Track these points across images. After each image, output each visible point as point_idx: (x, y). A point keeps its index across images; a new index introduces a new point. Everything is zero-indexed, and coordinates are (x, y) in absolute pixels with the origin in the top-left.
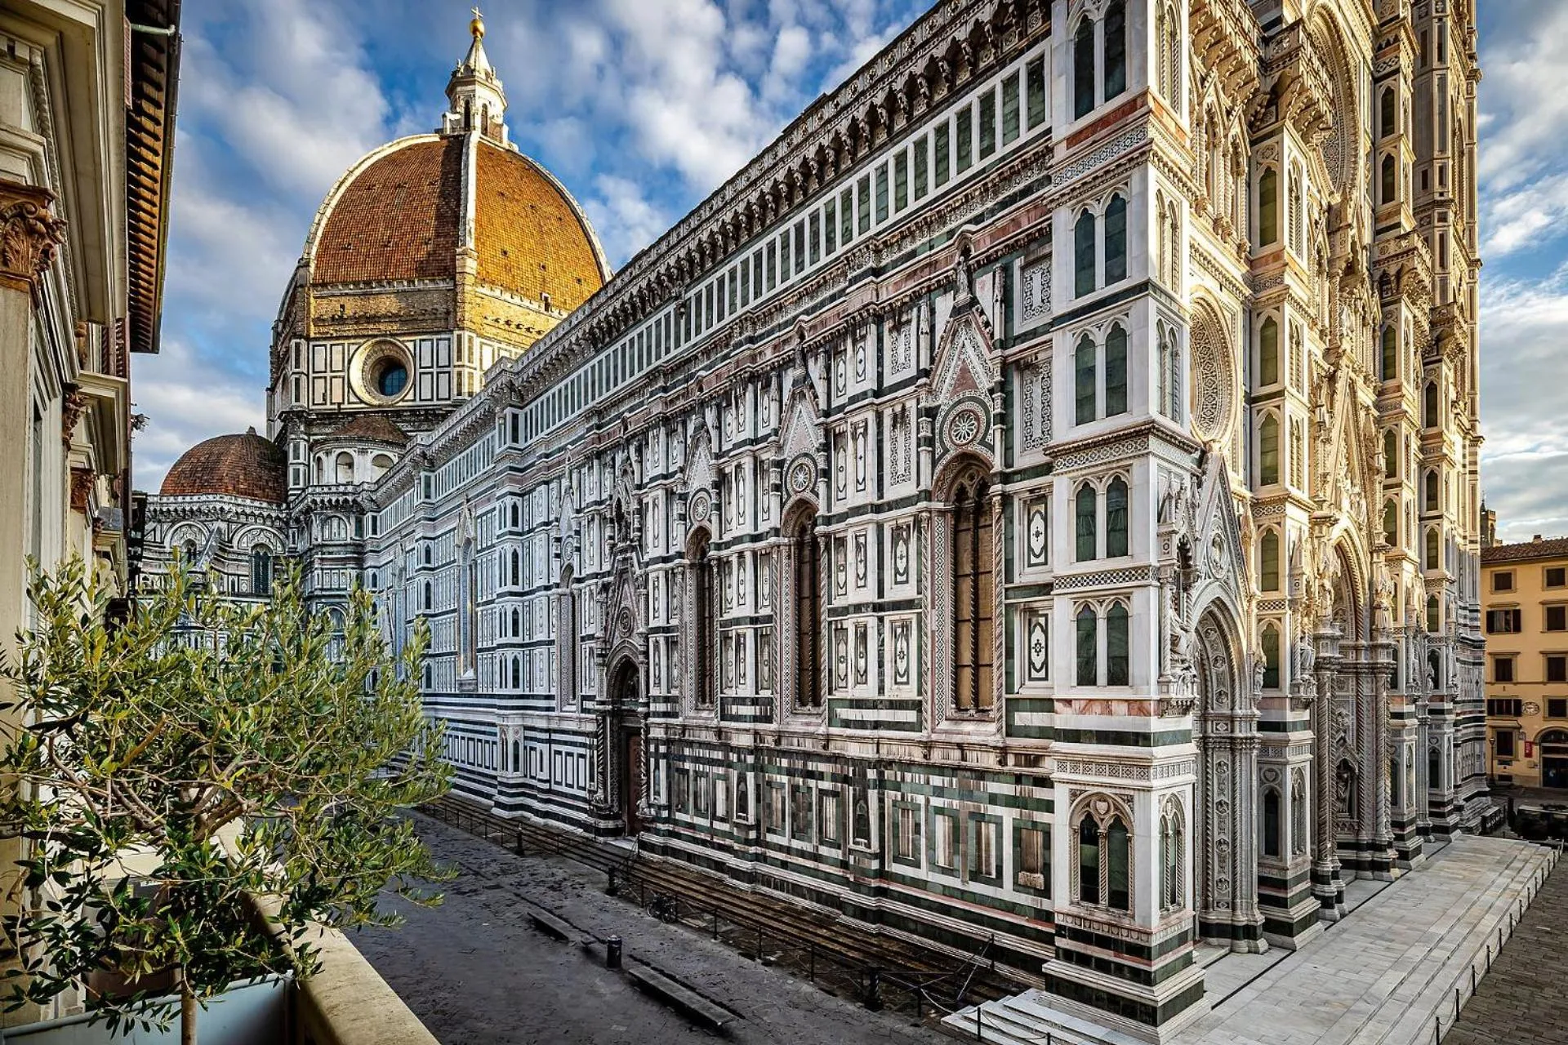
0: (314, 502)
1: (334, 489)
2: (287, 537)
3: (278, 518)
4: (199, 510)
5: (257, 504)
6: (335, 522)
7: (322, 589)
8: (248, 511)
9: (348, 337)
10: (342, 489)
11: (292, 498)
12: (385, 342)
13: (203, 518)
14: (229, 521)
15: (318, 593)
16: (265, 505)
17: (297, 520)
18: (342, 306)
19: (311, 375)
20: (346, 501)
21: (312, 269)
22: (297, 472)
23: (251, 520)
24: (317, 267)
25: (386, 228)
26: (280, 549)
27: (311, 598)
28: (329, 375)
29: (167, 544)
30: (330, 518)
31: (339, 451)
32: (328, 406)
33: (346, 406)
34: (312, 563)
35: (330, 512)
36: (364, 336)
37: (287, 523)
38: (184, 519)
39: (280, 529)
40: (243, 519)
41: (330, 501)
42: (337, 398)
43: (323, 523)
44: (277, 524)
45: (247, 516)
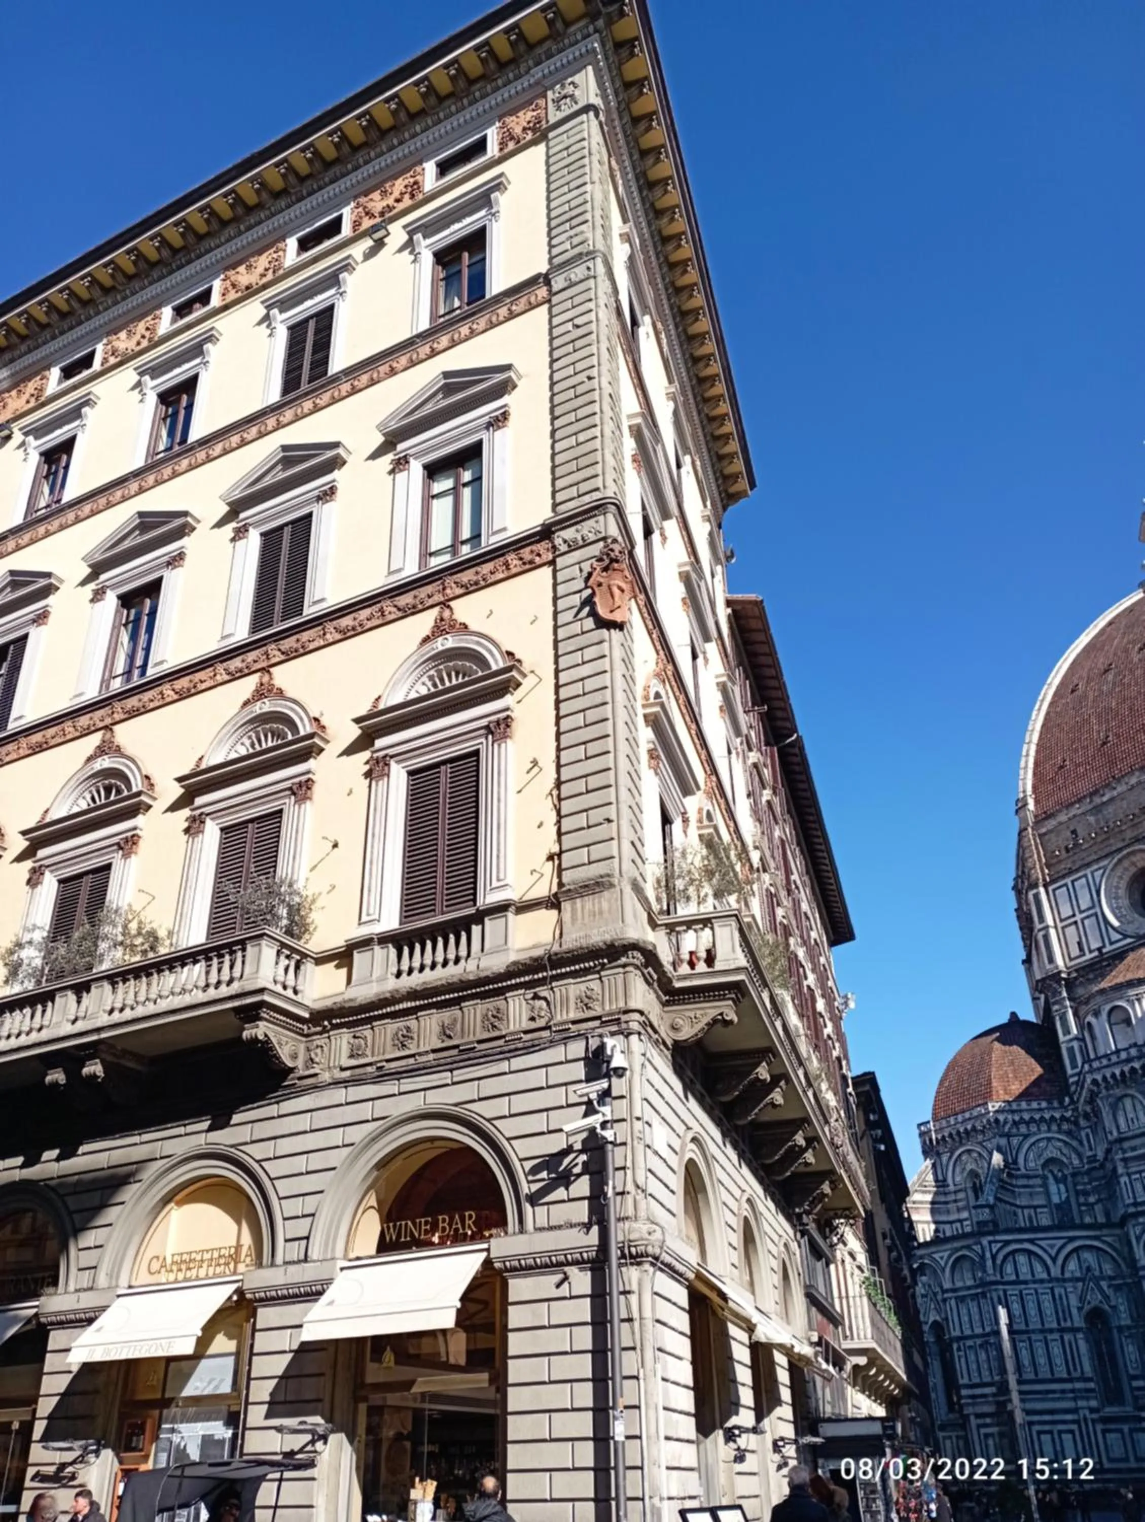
0: (1095, 1082)
1: (1114, 1059)
2: (1081, 1143)
3: (1063, 1118)
4: (974, 1128)
5: (1035, 1105)
6: (1128, 1102)
7: (1135, 1204)
8: (1026, 1116)
9: (1088, 865)
10: (1123, 1055)
11: (1073, 1088)
12: (1133, 853)
13: (980, 1137)
14: (1008, 1136)
15: (1132, 1210)
16: (1044, 1104)
17: (1086, 1116)
18: (1074, 832)
19: (1060, 925)
20: (1133, 1070)
21: (1031, 806)
22: (1071, 1050)
23: (1033, 1128)
24: (1037, 802)
25: (1100, 724)
26: (1076, 1162)
27: (1124, 1220)
28: (1078, 917)
29: (950, 1181)
30: (1120, 1098)
31: (1108, 1007)
32: (1088, 956)
33: (1108, 948)
34: (1115, 1169)
35: (1118, 1092)
36: (1106, 856)
37: (1076, 1123)
38: (961, 1144)
39: (1069, 1133)
40: (1023, 1129)
41: (1113, 1075)
42: (1095, 945)
43: (1114, 1108)
44: (1065, 1127)
45: (1027, 1123)
